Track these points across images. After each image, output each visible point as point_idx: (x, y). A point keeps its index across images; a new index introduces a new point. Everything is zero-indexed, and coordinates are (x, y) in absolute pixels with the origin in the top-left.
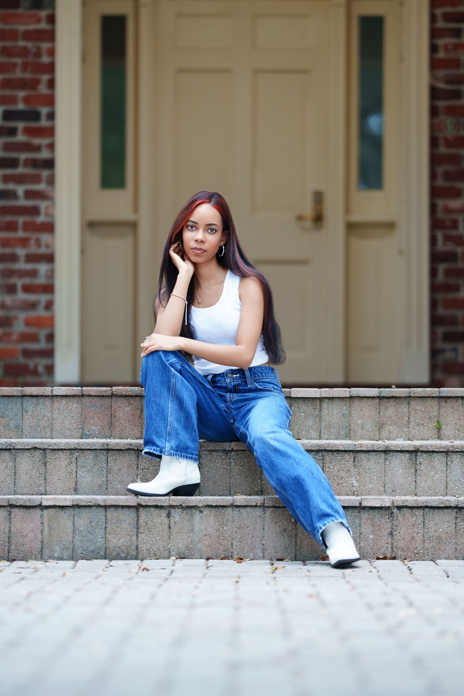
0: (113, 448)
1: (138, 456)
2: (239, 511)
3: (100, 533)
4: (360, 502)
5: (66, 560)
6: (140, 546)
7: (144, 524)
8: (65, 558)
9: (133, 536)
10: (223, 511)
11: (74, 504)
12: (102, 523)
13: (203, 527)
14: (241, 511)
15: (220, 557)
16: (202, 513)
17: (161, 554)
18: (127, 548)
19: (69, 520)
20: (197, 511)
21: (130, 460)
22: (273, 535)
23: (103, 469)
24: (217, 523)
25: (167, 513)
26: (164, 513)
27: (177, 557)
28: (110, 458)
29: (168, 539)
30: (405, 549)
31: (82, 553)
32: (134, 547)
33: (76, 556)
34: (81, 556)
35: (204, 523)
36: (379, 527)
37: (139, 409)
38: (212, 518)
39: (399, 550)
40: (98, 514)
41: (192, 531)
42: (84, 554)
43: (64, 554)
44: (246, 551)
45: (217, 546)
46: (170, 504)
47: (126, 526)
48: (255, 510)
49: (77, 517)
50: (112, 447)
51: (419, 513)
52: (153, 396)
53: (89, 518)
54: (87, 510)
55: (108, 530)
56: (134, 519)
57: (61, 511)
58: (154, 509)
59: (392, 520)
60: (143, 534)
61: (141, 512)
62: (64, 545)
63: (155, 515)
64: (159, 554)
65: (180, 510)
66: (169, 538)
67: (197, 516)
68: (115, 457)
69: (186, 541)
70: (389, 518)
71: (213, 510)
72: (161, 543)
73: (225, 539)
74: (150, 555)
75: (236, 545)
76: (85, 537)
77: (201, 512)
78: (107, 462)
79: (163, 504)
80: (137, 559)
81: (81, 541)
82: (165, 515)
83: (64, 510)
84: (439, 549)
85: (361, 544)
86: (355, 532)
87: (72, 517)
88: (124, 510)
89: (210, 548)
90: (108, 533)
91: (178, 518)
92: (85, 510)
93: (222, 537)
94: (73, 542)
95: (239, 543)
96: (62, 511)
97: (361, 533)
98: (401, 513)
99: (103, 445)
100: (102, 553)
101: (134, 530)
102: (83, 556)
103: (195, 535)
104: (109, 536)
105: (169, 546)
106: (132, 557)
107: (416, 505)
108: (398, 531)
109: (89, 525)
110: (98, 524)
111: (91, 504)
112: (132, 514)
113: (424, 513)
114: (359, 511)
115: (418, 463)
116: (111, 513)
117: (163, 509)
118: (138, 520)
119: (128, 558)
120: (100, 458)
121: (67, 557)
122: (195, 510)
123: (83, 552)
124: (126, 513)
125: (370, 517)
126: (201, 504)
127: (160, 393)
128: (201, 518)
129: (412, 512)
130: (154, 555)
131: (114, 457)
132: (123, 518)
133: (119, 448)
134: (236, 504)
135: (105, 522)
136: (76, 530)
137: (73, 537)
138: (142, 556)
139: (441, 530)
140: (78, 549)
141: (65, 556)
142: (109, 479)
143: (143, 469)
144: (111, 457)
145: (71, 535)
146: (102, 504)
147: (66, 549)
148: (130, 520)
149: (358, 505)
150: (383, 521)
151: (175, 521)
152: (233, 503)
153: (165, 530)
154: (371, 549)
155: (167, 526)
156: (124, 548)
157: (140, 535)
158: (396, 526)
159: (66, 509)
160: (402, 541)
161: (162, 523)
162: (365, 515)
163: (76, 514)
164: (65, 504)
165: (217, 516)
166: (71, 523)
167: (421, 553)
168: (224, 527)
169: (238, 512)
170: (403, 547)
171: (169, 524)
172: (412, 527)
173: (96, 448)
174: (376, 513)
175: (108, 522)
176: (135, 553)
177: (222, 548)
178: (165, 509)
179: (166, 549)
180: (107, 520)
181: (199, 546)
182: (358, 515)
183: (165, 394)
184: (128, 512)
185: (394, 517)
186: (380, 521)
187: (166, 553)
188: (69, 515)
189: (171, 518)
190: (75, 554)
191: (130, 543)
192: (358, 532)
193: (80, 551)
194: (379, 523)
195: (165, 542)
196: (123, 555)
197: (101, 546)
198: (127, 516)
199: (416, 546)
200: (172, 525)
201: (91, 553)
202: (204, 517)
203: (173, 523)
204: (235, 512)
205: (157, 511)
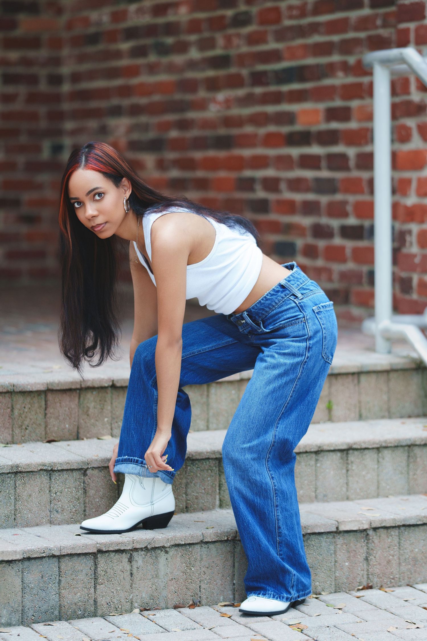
0: (24, 470)
1: (50, 478)
2: (208, 547)
3: (53, 588)
4: (337, 526)
5: (14, 625)
6: (99, 600)
7: (104, 573)
8: (14, 623)
9: (91, 589)
10: (190, 549)
11: (25, 557)
12: (55, 576)
13: (168, 571)
14: (209, 548)
15: (188, 604)
16: (167, 554)
17: (123, 607)
18: (84, 603)
19: (17, 577)
20: (162, 552)
21: (42, 483)
22: (244, 572)
23: (10, 496)
24: (184, 564)
25: (129, 557)
26: (125, 558)
27: (141, 608)
28: (18, 482)
29: (130, 588)
30: (381, 575)
31: (33, 615)
32: (92, 602)
33: (27, 619)
34: (33, 619)
35: (169, 565)
36: (354, 552)
37: (9, 408)
38: (179, 559)
39: (374, 576)
40: (51, 565)
41: (157, 576)
42: (35, 616)
43: (13, 619)
44: (215, 594)
45: (185, 590)
46: (134, 547)
47: (82, 578)
48: (225, 545)
49: (27, 572)
50: (22, 469)
51: (394, 533)
52: (134, 423)
53: (41, 572)
54: (38, 562)
55: (62, 584)
56: (91, 568)
57: (8, 566)
58: (114, 554)
59: (367, 543)
60: (102, 585)
61: (99, 559)
62: (12, 607)
63: (115, 561)
64: (120, 607)
65: (143, 552)
66: (131, 586)
67: (162, 557)
68: (25, 480)
69: (151, 589)
70: (364, 541)
71: (180, 549)
72: (122, 595)
73: (193, 582)
74: (110, 610)
75: (205, 587)
76: (36, 596)
77: (167, 552)
78: (15, 488)
79: (126, 548)
80: (96, 616)
81: (32, 601)
82: (127, 560)
83: (11, 565)
84: (415, 572)
85: (336, 574)
86: (330, 561)
87: (21, 572)
88: (80, 558)
89: (176, 594)
90: (62, 588)
91: (141, 562)
92: (35, 562)
93: (190, 580)
94: (22, 603)
95: (208, 585)
96: (10, 565)
97: (336, 561)
98: (376, 534)
99: (12, 467)
100: (56, 613)
101: (92, 582)
102: (34, 618)
103: (160, 580)
104: (63, 591)
105: (131, 597)
106: (90, 614)
107: (394, 525)
108: (374, 555)
109: (41, 581)
110: (51, 579)
111: (45, 556)
112: (89, 562)
113: (399, 532)
114: (334, 536)
115: (349, 462)
116: (66, 564)
117: (124, 553)
118: (96, 568)
119: (86, 615)
120: (7, 483)
121: (16, 622)
122: (159, 551)
123: (35, 613)
124: (82, 561)
125: (345, 541)
126: (169, 544)
127: (142, 420)
128: (166, 559)
129: (387, 532)
130: (115, 609)
131: (23, 480)
132: (79, 568)
133: (31, 470)
134: (207, 540)
135: (58, 575)
136: (25, 588)
137: (22, 597)
138: (102, 612)
139: (417, 550)
140: (28, 611)
141: (14, 621)
142: (17, 508)
143: (56, 493)
144: (19, 480)
145: (20, 594)
146: (57, 553)
147: (15, 611)
148: (87, 569)
149: (334, 529)
150: (359, 545)
151: (138, 566)
152: (203, 540)
153: (127, 577)
154: (347, 578)
155: (129, 573)
156: (80, 604)
157: (98, 587)
158: (372, 549)
159: (14, 563)
160: (378, 566)
161: (123, 570)
162: (340, 540)
163: (26, 568)
164: (14, 558)
165: (184, 556)
166: (20, 580)
167: (397, 577)
168: (192, 567)
169: (206, 549)
170: (379, 573)
171: (131, 570)
172: (388, 549)
173: (4, 472)
174: (351, 537)
175: (62, 574)
176: (93, 609)
177: (189, 593)
178: (126, 553)
179: (128, 600)
180: (61, 572)
181: (164, 593)
182: (333, 540)
183: (149, 421)
184: (85, 560)
185: (369, 539)
186: (355, 545)
187: (128, 606)
188: (18, 571)
189: (134, 563)
190: (25, 618)
191: (87, 597)
192: (333, 561)
193: (31, 613)
194: (354, 548)
195: (126, 592)
196: (80, 613)
197: (55, 604)
198: (83, 565)
199: (391, 571)
200: (135, 571)
201: (44, 613)
202: (169, 559)
203: (136, 569)
204: (203, 549)
205: (117, 556)
